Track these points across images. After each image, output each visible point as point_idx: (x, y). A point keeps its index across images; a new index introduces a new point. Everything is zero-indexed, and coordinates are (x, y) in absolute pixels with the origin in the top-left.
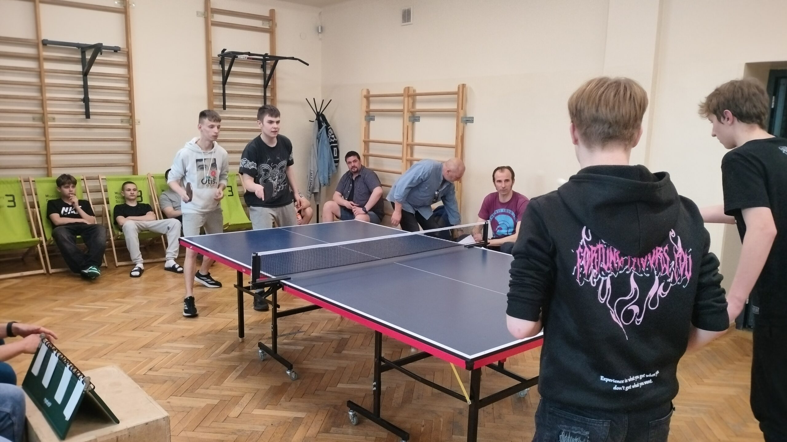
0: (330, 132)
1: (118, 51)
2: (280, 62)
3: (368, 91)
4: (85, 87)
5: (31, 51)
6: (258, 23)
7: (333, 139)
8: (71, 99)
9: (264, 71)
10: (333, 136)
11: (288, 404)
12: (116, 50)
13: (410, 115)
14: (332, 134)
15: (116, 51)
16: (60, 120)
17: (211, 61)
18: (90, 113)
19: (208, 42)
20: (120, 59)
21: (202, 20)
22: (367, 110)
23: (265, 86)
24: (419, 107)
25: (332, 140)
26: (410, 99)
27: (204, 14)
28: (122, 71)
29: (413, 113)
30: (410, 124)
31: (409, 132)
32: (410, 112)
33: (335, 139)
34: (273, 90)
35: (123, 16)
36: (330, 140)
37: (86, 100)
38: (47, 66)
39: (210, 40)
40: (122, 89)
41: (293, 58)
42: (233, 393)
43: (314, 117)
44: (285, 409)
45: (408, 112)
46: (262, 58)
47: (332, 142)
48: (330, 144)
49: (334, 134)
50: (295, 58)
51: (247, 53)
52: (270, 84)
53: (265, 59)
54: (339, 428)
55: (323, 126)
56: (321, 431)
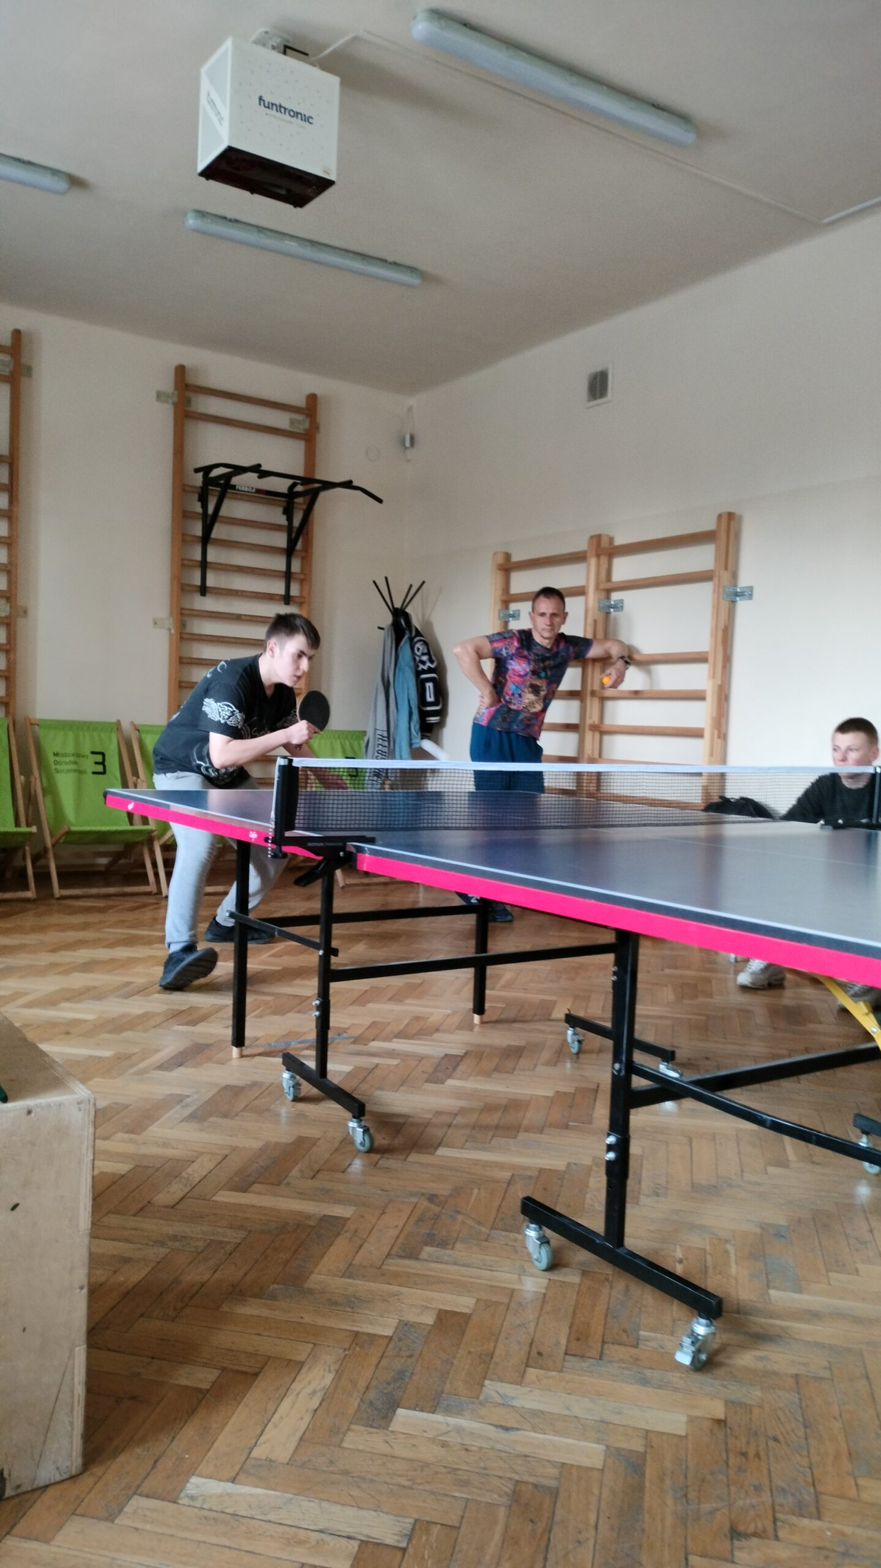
0: (418, 649)
2: (324, 496)
3: (508, 556)
6: (281, 420)
7: (423, 663)
9: (290, 519)
10: (425, 658)
13: (601, 597)
14: (423, 654)
17: (181, 491)
19: (180, 449)
21: (166, 407)
22: (505, 598)
23: (289, 552)
24: (619, 577)
25: (421, 667)
26: (600, 562)
27: (173, 397)
29: (608, 592)
30: (601, 618)
32: (601, 590)
33: (428, 664)
34: (307, 559)
35: (8, 388)
36: (418, 666)
39: (183, 446)
41: (348, 485)
43: (387, 619)
45: (596, 591)
46: (285, 490)
47: (424, 672)
48: (418, 673)
49: (428, 654)
50: (355, 484)
51: (256, 469)
52: (299, 546)
53: (291, 495)
54: (444, 1248)
55: (406, 637)
56: (394, 1252)
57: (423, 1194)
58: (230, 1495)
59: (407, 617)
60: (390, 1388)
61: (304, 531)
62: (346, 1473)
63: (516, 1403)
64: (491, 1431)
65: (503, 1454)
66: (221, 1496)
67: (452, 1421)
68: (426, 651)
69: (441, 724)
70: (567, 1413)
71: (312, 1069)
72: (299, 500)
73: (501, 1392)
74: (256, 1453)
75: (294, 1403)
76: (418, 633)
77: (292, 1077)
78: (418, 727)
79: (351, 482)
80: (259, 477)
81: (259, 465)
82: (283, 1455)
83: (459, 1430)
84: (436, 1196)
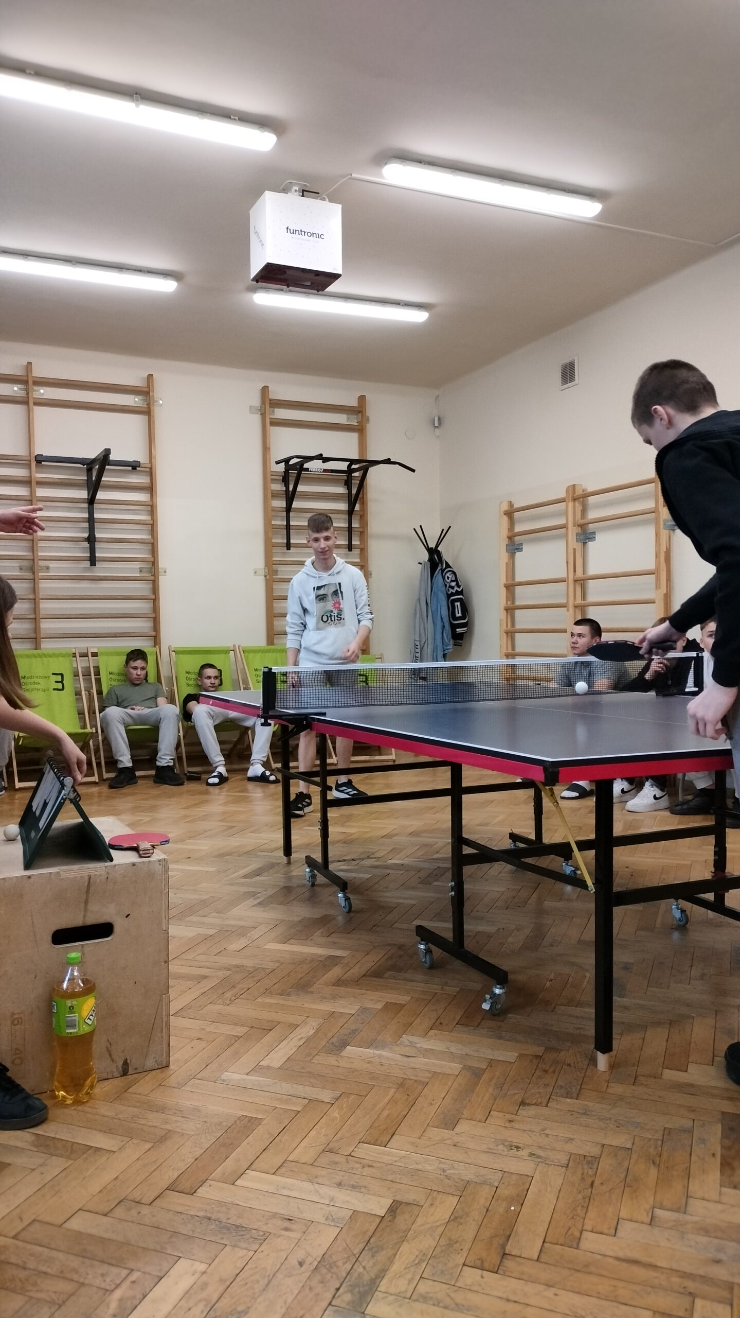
0: (448, 578)
1: (138, 468)
2: (372, 470)
3: (511, 503)
4: (91, 520)
5: (20, 473)
6: (341, 418)
7: (453, 588)
8: (71, 539)
9: (350, 489)
10: (453, 584)
11: (325, 939)
12: (134, 466)
13: (579, 530)
14: (452, 581)
15: (134, 468)
16: (56, 568)
17: (269, 477)
18: (97, 559)
19: (266, 449)
20: (142, 480)
21: (257, 418)
22: (510, 534)
23: (351, 512)
24: (592, 515)
25: (451, 591)
26: (577, 504)
27: (260, 410)
28: (142, 497)
29: (583, 527)
30: (579, 546)
31: (577, 559)
32: (578, 526)
33: (456, 588)
34: (363, 517)
35: (146, 417)
36: (449, 590)
37: (91, 540)
38: (41, 492)
39: (268, 446)
40: (142, 522)
41: (388, 461)
42: (242, 923)
43: (425, 556)
44: (319, 945)
45: (574, 526)
46: (346, 469)
47: (453, 594)
48: (449, 596)
49: (456, 580)
50: (392, 460)
51: (320, 457)
52: (357, 507)
53: (350, 471)
54: (400, 972)
55: (439, 568)
56: (368, 974)
57: (395, 945)
58: (244, 1080)
59: (439, 554)
60: (346, 1037)
61: (360, 496)
62: (310, 1073)
63: (417, 1045)
64: (399, 1057)
65: (401, 1067)
66: (240, 1080)
67: (377, 1052)
68: (454, 579)
69: (470, 632)
70: (447, 1050)
71: (319, 863)
72: (356, 474)
73: (411, 1040)
74: (261, 1064)
75: (289, 1043)
76: (448, 566)
77: (311, 871)
78: (450, 636)
79: (389, 459)
80: (323, 462)
81: (321, 455)
82: (276, 1064)
83: (380, 1056)
84: (404, 946)
